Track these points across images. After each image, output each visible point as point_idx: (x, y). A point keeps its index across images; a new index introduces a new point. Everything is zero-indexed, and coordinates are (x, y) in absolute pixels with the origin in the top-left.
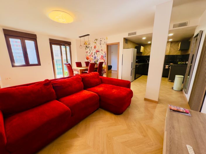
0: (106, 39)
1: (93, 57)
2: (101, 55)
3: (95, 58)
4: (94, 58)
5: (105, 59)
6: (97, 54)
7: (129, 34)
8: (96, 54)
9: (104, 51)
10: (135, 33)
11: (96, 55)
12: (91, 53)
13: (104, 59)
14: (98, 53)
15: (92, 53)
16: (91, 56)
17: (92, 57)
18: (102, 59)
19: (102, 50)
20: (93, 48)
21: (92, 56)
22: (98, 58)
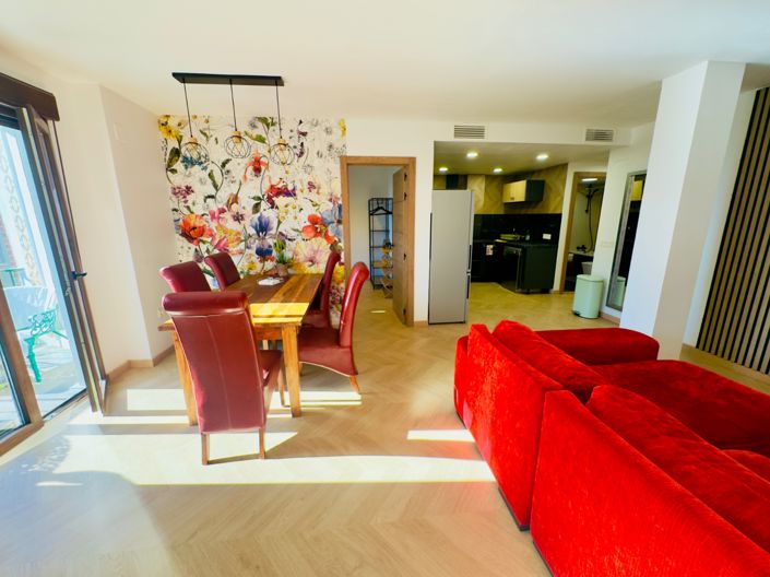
0: (337, 131)
1: (247, 222)
2: (309, 210)
3: (262, 228)
4: (252, 231)
5: (337, 233)
6: (273, 205)
7: (459, 132)
8: (264, 205)
9: (325, 190)
10: (479, 132)
11: (267, 212)
12: (224, 195)
13: (330, 234)
14: (280, 201)
15: (235, 199)
16: (227, 215)
17: (231, 225)
18: (317, 234)
19: (311, 186)
20: (239, 167)
21: (238, 218)
22: (285, 228)
